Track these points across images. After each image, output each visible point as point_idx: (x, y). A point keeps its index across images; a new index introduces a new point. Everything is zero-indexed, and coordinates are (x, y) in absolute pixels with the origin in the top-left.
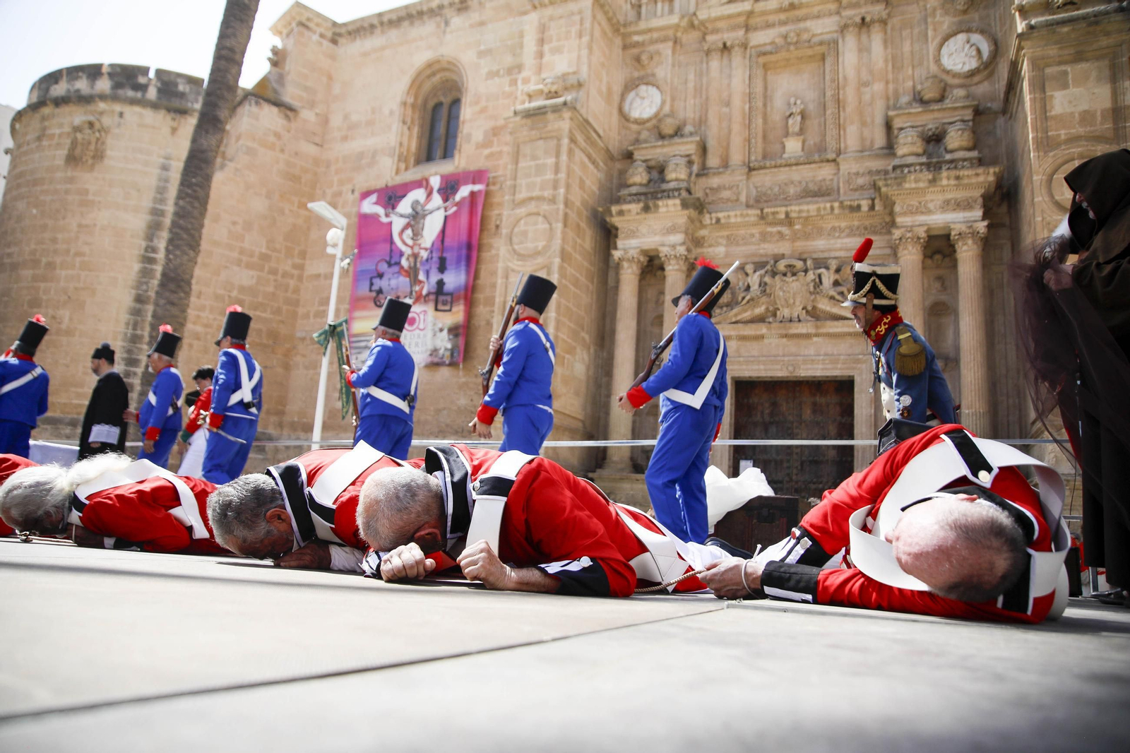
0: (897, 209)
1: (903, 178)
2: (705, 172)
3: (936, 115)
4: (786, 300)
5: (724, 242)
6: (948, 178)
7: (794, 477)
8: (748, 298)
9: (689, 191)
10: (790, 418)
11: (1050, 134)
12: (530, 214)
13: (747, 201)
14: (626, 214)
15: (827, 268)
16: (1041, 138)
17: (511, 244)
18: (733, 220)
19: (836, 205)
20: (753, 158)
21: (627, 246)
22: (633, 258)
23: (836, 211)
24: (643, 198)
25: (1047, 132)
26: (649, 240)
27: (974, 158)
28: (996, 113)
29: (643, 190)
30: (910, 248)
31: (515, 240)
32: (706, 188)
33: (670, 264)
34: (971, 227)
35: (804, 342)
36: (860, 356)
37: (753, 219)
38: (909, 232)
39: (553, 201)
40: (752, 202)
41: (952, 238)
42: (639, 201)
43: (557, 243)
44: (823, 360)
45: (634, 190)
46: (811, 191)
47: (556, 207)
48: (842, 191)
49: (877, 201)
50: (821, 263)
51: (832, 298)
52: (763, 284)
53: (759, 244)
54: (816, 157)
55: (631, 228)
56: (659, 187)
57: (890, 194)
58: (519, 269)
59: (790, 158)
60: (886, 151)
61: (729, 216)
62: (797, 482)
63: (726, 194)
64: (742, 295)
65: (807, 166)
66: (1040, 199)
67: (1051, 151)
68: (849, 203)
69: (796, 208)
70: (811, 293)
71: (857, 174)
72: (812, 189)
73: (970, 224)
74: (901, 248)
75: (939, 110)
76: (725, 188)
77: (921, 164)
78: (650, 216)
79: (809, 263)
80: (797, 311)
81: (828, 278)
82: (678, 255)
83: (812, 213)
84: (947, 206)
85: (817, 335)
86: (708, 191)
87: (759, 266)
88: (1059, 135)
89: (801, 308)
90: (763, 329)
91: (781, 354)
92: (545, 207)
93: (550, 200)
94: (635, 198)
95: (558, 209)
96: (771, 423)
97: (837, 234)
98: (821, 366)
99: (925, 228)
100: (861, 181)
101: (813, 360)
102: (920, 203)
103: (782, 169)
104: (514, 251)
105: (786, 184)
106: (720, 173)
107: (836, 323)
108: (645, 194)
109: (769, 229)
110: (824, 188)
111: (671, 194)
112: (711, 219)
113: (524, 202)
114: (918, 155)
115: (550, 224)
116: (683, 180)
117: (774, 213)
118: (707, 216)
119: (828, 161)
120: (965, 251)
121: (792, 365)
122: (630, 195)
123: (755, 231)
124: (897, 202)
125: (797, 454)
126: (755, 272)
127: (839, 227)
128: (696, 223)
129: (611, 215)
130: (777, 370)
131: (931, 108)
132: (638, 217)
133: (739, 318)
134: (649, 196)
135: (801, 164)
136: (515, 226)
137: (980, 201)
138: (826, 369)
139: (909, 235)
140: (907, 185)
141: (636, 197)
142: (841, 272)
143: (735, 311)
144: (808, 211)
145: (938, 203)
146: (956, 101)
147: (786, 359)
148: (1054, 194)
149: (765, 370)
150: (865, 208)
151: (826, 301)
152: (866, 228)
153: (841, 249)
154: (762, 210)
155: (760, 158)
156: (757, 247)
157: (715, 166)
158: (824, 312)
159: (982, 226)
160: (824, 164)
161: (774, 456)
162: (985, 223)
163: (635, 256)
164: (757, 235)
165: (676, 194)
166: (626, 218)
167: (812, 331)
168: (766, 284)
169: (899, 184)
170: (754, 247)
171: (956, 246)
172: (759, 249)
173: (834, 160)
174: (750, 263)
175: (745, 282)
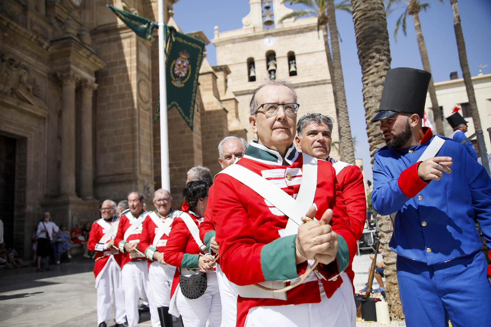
4: (6, 80)
11: (139, 66)
36: (33, 128)
44: (15, 124)
49: (51, 47)
51: (28, 90)
60: (46, 19)
71: (35, 23)
80: (8, 89)
83: (21, 33)
84: (86, 69)
88: (140, 69)
99: (80, 76)
100: (36, 28)
101: (10, 122)
102: (78, 62)
138: (16, 130)
150: (45, 47)
158: (19, 95)
160: (18, 4)
162: (96, 85)
169: (78, 50)
171: (84, 90)
173: (24, 6)
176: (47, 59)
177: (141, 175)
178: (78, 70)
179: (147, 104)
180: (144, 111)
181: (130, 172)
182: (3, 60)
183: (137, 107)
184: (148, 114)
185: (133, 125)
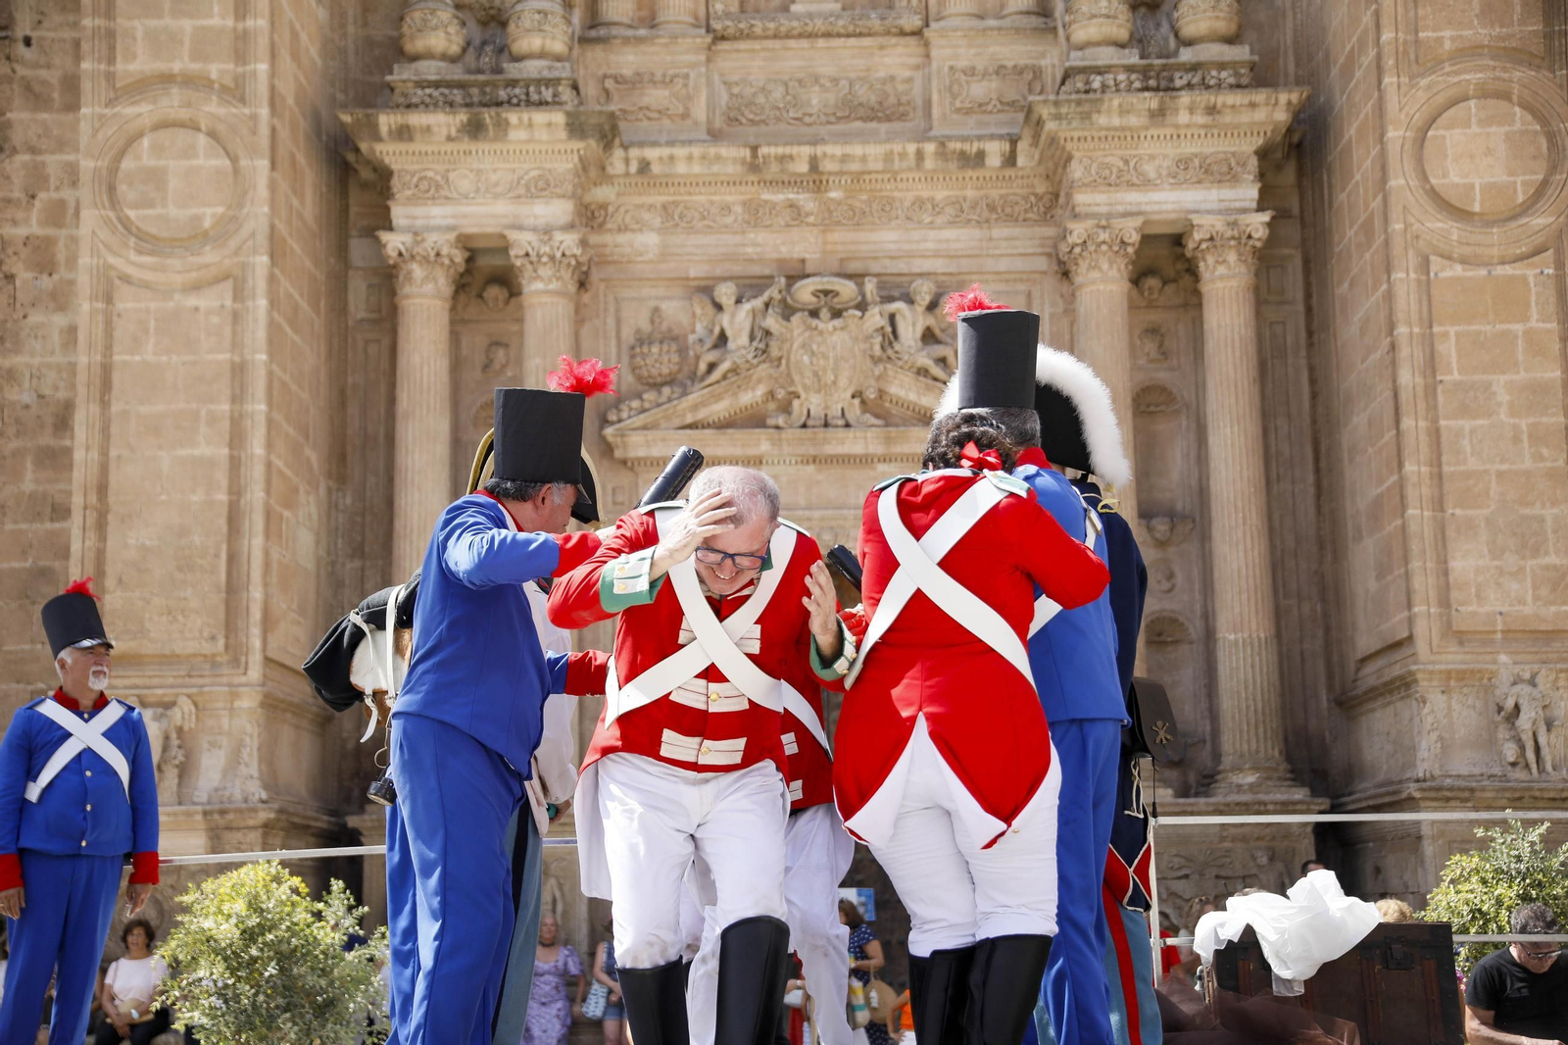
0: (1076, 171)
1: (1091, 102)
2: (602, 32)
4: (816, 374)
5: (657, 222)
6: (1192, 110)
8: (726, 366)
9: (575, 87)
11: (1421, 35)
12: (163, 125)
13: (709, 122)
14: (418, 136)
15: (911, 301)
16: (1405, 42)
17: (114, 201)
18: (681, 168)
19: (930, 148)
20: (719, 7)
21: (419, 223)
22: (438, 254)
23: (929, 164)
24: (457, 95)
25: (1416, 32)
26: (482, 209)
27: (1242, 64)
29: (457, 73)
30: (1105, 266)
31: (122, 188)
32: (605, 76)
33: (538, 278)
34: (1234, 224)
37: (730, 169)
38: (1104, 228)
39: (236, 92)
40: (718, 123)
41: (1191, 245)
42: (451, 104)
43: (258, 213)
45: (430, 70)
46: (860, 104)
47: (247, 111)
48: (936, 111)
49: (1022, 146)
50: (896, 290)
51: (923, 372)
52: (761, 336)
53: (743, 232)
54: (875, 22)
55: (430, 174)
56: (498, 70)
57: (1062, 135)
58: (148, 276)
59: (810, 16)
60: (1036, 21)
61: (672, 158)
63: (656, 96)
64: (711, 357)
65: (852, 41)
66: (1402, 181)
67: (1422, 75)
68: (958, 146)
69: (837, 150)
70: (876, 361)
71: (970, 72)
72: (863, 100)
73: (1232, 213)
74: (1083, 265)
76: (653, 82)
77: (1130, 69)
78: (483, 146)
79: (870, 286)
80: (841, 400)
81: (911, 326)
82: (558, 255)
83: (872, 166)
84: (1187, 171)
85: (885, 459)
86: (609, 84)
87: (750, 287)
88: (1439, 40)
89: (849, 394)
90: (763, 443)
91: (802, 502)
92: (212, 108)
93: (224, 89)
94: (436, 93)
95: (254, 117)
97: (928, 220)
99: (1138, 221)
100: (979, 90)
102: (1126, 162)
103: (792, 43)
104: (126, 224)
105: (800, 81)
106: (640, 40)
108: (461, 85)
109: (766, 196)
110: (892, 100)
111: (535, 97)
112: (627, 161)
113: (142, 87)
114: (1122, 46)
115: (234, 160)
116: (558, 58)
117: (782, 159)
118: (618, 153)
119: (902, 33)
120: (1222, 278)
121: (832, 528)
122: (421, 84)
123: (733, 197)
124: (1077, 155)
126: (738, 301)
127: (932, 199)
128: (593, 171)
129: (378, 139)
132: (449, 147)
133: (702, 414)
134: (475, 91)
135: (839, 35)
136: (122, 153)
137: (1254, 162)
139: (1104, 236)
140: (1102, 120)
141: (442, 94)
142: (938, 311)
143: (693, 397)
144: (864, 159)
145: (1165, 164)
147: (817, 514)
148: (1429, 173)
150: (994, 159)
151: (908, 378)
152: (992, 208)
153: (936, 255)
154: (754, 149)
155: (734, 8)
156: (738, 239)
157: (626, 20)
158: (899, 403)
159: (1258, 223)
160: (894, 40)
162: (1266, 217)
163: (445, 251)
164: (738, 209)
165: (547, 94)
166: (417, 146)
167: (876, 448)
168: (768, 333)
169: (1086, 117)
170: (730, 239)
171: (1202, 264)
172: (744, 245)
173: (917, 33)
174: (725, 279)
175: (713, 324)
176: (1039, 198)
177: (1461, 643)
178: (1132, 198)
179: (1524, 220)
180: (1483, 272)
181: (1405, 634)
182: (788, 311)
183: (1404, 278)
184: (1531, 274)
185: (1395, 381)
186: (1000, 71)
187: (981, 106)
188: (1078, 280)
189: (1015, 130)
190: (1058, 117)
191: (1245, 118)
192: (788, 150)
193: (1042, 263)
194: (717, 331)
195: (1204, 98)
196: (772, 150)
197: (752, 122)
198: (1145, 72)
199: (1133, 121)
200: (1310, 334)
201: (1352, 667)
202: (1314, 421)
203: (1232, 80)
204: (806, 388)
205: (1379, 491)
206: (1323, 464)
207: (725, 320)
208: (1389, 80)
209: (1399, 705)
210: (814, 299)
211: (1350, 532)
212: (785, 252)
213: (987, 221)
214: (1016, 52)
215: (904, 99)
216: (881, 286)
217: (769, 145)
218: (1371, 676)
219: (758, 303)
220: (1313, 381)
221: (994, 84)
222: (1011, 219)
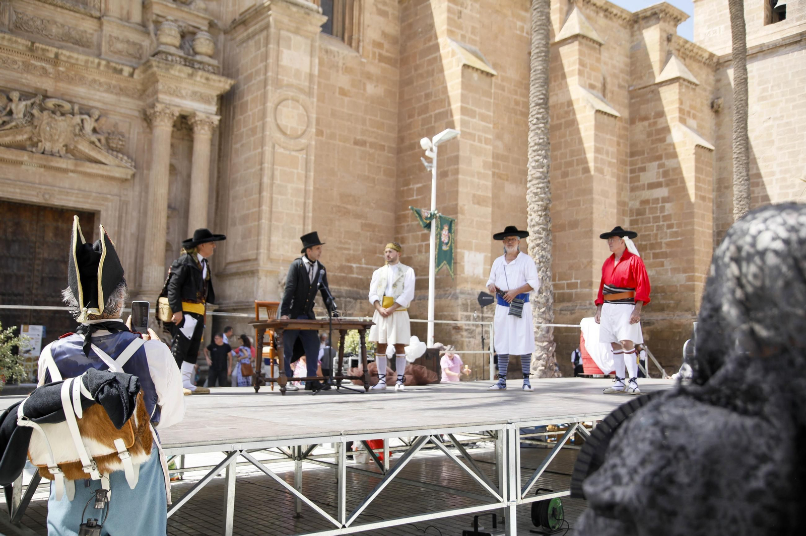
0: (160, 86)
1: (169, 65)
3: (184, 15)
4: (51, 135)
6: (201, 77)
7: (34, 291)
8: (14, 124)
10: (33, 238)
11: (279, 77)
13: (9, 25)
15: (90, 116)
16: (274, 77)
19: (103, 63)
23: (102, 68)
27: (215, 66)
28: (220, 29)
30: (166, 120)
34: (208, 117)
35: (60, 175)
36: (109, 196)
37: (21, 47)
38: (168, 108)
41: (193, 120)
44: (78, 194)
46: (72, 37)
48: (103, 49)
49: (137, 72)
50: (86, 111)
51: (93, 143)
53: (22, 73)
54: (81, 9)
57: (157, 73)
60: (141, 28)
62: (36, 296)
64: (5, 119)
65: (72, 13)
66: (269, 120)
67: (278, 89)
68: (114, 65)
69: (67, 53)
70: (75, 135)
71: (117, 39)
72: (74, 36)
73: (208, 114)
74: (158, 120)
75: (187, 12)
77: (181, 57)
80: (58, 147)
81: (89, 125)
83: (80, 63)
84: (195, 96)
85: (72, 171)
87: (24, 96)
88: (283, 80)
89: (62, 145)
90: (25, 157)
91: (37, 181)
96: (13, 241)
97: (97, 88)
98: (73, 199)
99: (179, 109)
100: (120, 46)
101: (68, 193)
105: (48, 21)
107: (94, 165)
109: (33, 62)
110: (85, 39)
114: (178, 48)
117: (43, 50)
119: (92, 16)
120: (203, 134)
121: (49, 193)
123: (19, 58)
124: (161, 81)
125: (38, 270)
126: (20, 100)
127: (99, 81)
130: (33, 195)
131: (183, 9)
135: (66, 9)
137: (215, 99)
138: (78, 202)
140: (172, 72)
142: (98, 122)
144: (77, 59)
145: (189, 92)
146: (198, 10)
147: (44, 187)
148: (277, 119)
149: (21, 194)
150: (126, 73)
151: (87, 144)
152: (121, 89)
153: (99, 101)
154: (33, 43)
156: (19, 75)
158: (81, 152)
159: (216, 119)
160: (88, 18)
161: (15, 271)
164: (20, 63)
167: (71, 167)
168: (32, 115)
170: (16, 75)
171: (195, 129)
172: (22, 78)
173: (99, 18)
174: (15, 90)
175: (6, 106)
176: (138, 90)
177: (271, 262)
178: (177, 101)
179: (300, 140)
180: (288, 152)
181: (254, 257)
182: (42, 109)
183: (268, 149)
184: (300, 156)
185: (261, 180)
186: (128, 42)
187: (119, 52)
188: (155, 123)
189: (135, 65)
190: (158, 67)
191: (217, 84)
192: (47, 47)
193: (136, 114)
194: (8, 109)
195: (206, 74)
196: (41, 46)
197: (27, 31)
198: (185, 60)
199: (183, 75)
200: (219, 157)
201: (224, 265)
202: (218, 185)
203: (212, 71)
204: (45, 139)
205: (247, 212)
206: (220, 199)
207: (13, 106)
208: (269, 88)
209: (248, 279)
210: (53, 107)
211: (230, 222)
212: (39, 85)
213: (119, 94)
214: (135, 37)
215: (90, 40)
216: (80, 109)
217: (40, 43)
218: (233, 268)
219: (29, 102)
220: (219, 172)
221: (126, 46)
222: (127, 95)
